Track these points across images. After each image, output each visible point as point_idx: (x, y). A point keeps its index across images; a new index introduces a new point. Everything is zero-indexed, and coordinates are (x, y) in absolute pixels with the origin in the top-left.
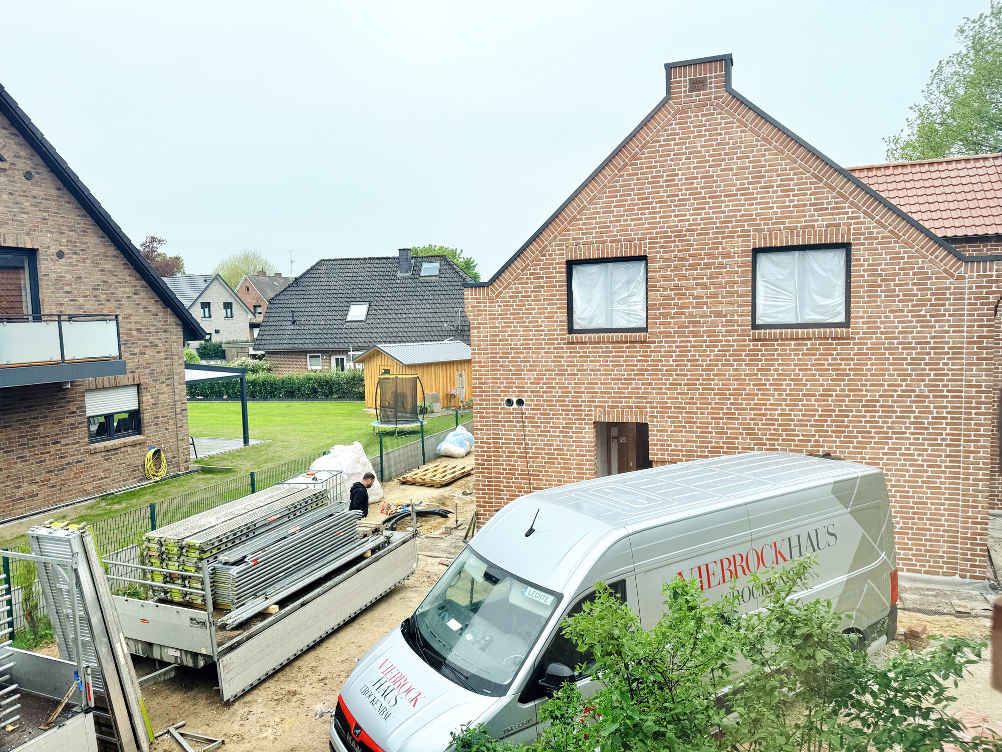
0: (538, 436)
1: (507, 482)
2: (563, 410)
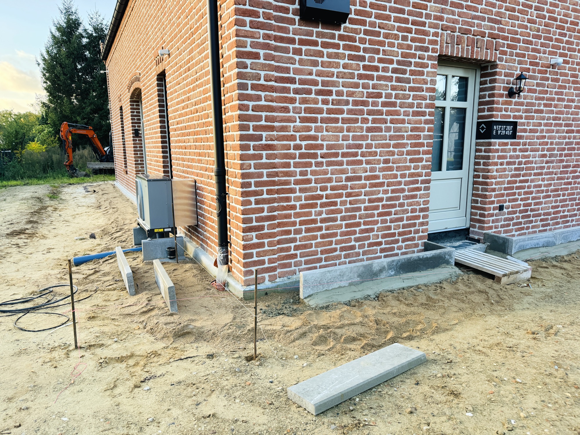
0: (360, 77)
1: (302, 174)
2: (400, 29)
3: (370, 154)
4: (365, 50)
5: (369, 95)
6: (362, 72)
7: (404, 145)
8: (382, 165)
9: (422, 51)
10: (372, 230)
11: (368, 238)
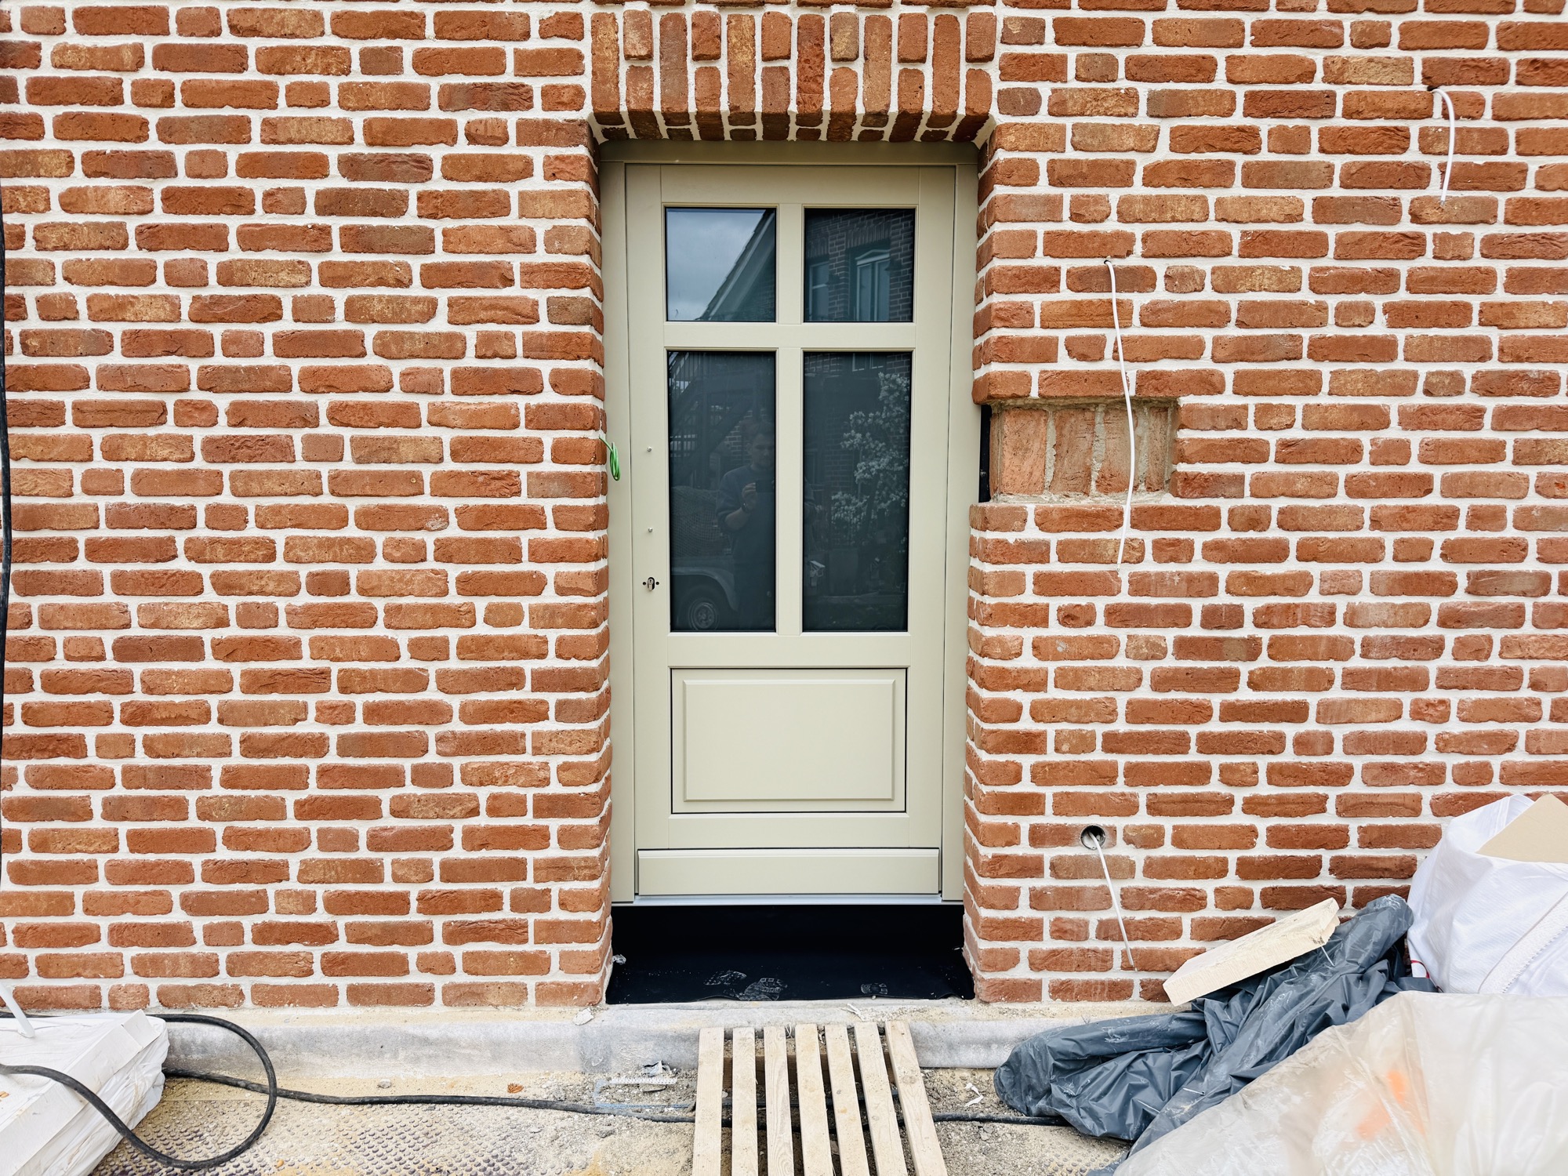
3: (235, 550)
4: (170, 131)
5: (206, 311)
6: (159, 217)
7: (419, 519)
8: (304, 599)
9: (484, 106)
10: (277, 872)
11: (258, 904)
